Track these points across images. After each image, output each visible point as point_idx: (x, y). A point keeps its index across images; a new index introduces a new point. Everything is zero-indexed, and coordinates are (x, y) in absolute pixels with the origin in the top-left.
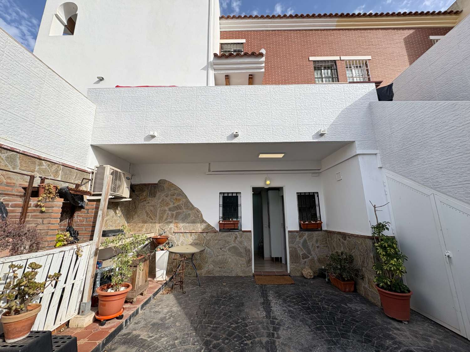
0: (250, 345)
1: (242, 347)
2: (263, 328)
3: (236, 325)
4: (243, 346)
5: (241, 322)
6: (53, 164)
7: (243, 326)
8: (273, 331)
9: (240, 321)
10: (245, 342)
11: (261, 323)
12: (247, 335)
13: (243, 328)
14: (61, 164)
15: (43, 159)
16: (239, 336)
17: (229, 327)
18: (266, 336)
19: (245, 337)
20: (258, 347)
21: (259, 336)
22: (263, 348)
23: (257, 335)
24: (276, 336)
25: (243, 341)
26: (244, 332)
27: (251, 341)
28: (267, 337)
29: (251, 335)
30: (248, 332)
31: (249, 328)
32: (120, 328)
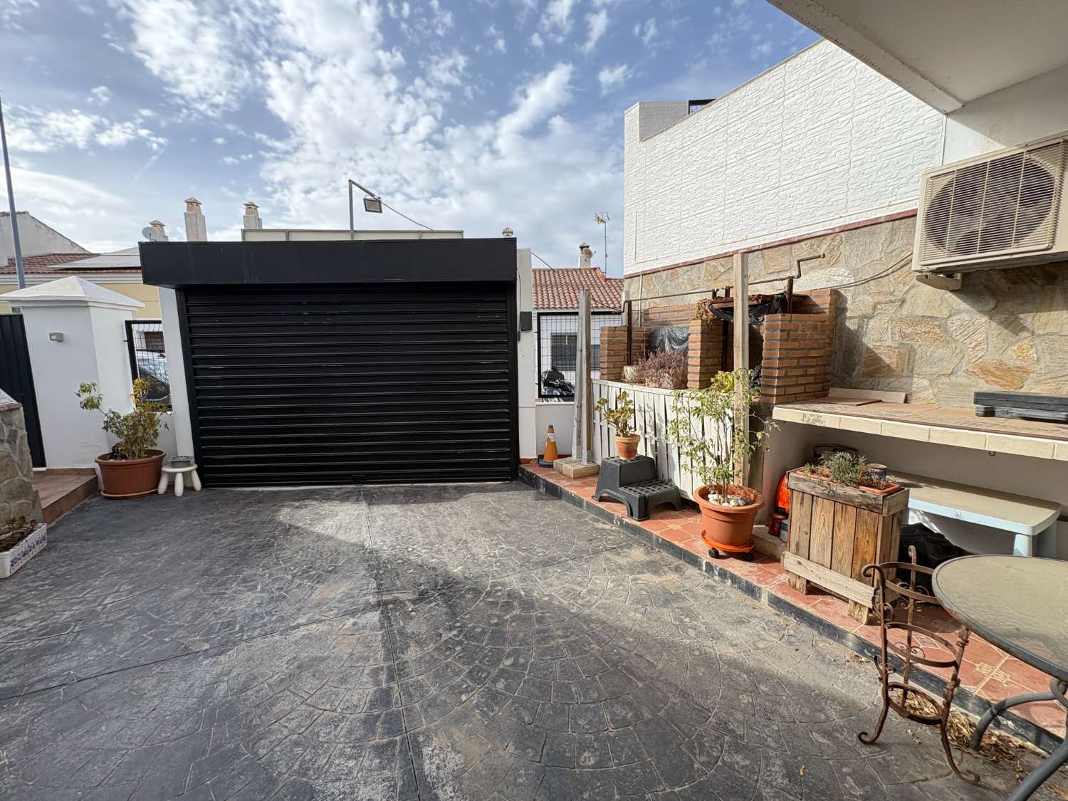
0: (441, 631)
1: (458, 621)
2: (422, 686)
3: (501, 666)
4: (455, 623)
5: (494, 682)
6: (821, 238)
7: (480, 670)
8: (391, 688)
9: (500, 685)
10: (454, 632)
11: (432, 704)
12: (458, 649)
13: (477, 662)
14: (837, 230)
15: (795, 240)
16: (474, 638)
17: (516, 653)
18: (410, 664)
19: (460, 643)
20: (423, 631)
21: (427, 658)
22: (413, 633)
23: (432, 657)
24: (383, 677)
25: (460, 632)
26: (468, 656)
27: (443, 639)
28: (406, 662)
29: (448, 653)
30: (460, 658)
31: (461, 671)
32: (693, 560)
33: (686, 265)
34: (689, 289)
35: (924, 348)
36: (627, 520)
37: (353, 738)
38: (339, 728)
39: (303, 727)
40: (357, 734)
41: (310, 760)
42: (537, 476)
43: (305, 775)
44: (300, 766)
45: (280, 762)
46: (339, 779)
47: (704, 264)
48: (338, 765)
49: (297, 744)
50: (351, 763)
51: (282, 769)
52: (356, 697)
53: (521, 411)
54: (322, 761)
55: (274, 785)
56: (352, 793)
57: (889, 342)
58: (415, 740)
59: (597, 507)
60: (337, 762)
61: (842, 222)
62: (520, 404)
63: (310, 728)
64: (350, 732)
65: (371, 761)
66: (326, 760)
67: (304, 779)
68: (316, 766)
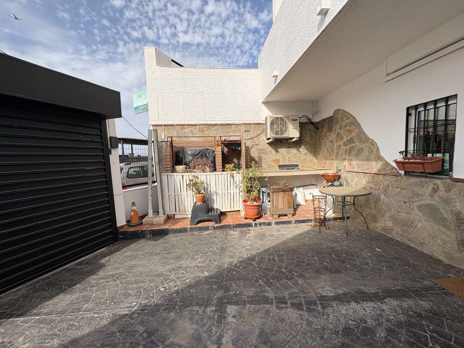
1: (253, 278)
2: (292, 293)
3: (285, 272)
7: (286, 277)
8: (290, 303)
10: (260, 280)
14: (242, 124)
15: (231, 124)
17: (279, 267)
18: (277, 296)
19: (268, 280)
21: (274, 290)
23: (274, 288)
24: (283, 305)
27: (263, 284)
29: (273, 284)
30: (277, 281)
31: (285, 281)
32: (250, 225)
33: (189, 125)
34: (191, 135)
35: (263, 156)
36: (216, 225)
37: (318, 316)
38: (313, 321)
39: (312, 336)
40: (317, 314)
41: (330, 330)
42: (142, 231)
43: (338, 332)
44: (334, 334)
45: (333, 343)
46: (339, 320)
47: (198, 126)
48: (332, 320)
49: (322, 337)
50: (331, 316)
51: (336, 342)
52: (294, 315)
53: (115, 198)
54: (331, 326)
55: (345, 343)
56: (344, 315)
57: (256, 155)
58: (320, 297)
59: (198, 227)
60: (331, 321)
61: (244, 122)
62: (114, 194)
63: (313, 332)
64: (315, 317)
65: (330, 310)
66: (330, 325)
67: (340, 332)
68: (334, 328)
